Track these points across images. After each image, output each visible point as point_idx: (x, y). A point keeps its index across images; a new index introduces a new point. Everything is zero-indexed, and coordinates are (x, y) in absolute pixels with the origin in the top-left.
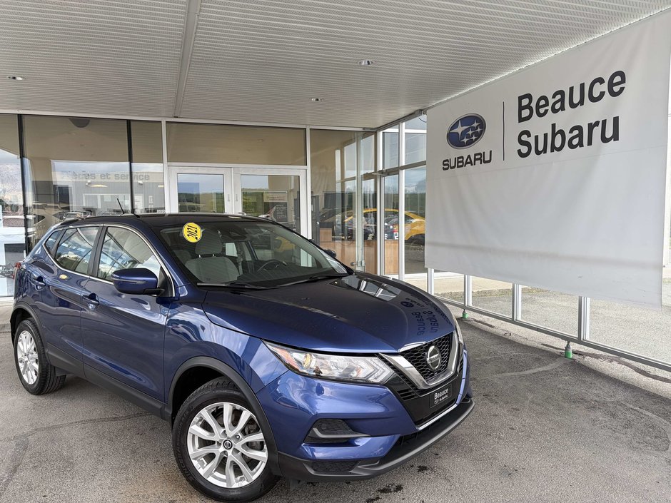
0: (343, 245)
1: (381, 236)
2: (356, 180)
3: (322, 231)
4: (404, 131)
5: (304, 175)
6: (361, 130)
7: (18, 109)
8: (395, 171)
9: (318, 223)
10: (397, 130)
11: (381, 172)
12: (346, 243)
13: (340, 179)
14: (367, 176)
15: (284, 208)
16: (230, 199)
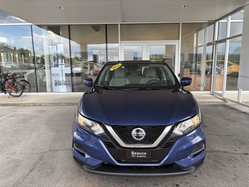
0: (195, 77)
1: (214, 72)
2: (203, 47)
3: (185, 70)
4: (230, 21)
5: (178, 44)
6: (207, 22)
7: (68, 23)
8: (224, 41)
9: (183, 66)
10: (226, 21)
11: (217, 41)
12: (197, 75)
13: (195, 46)
14: (209, 44)
15: (171, 61)
16: (145, 56)
